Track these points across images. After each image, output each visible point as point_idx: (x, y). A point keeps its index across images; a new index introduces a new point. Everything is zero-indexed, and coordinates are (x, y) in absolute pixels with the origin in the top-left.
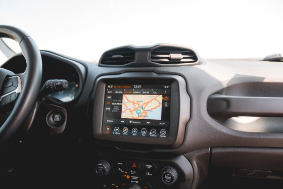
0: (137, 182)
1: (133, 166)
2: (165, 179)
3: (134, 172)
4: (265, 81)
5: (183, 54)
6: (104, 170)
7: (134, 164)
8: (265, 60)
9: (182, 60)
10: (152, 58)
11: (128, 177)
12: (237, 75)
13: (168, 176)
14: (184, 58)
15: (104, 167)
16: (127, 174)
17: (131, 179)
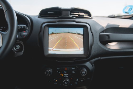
0: (67, 77)
1: (65, 69)
2: (82, 73)
3: (66, 72)
4: (120, 27)
5: (85, 13)
6: (50, 73)
7: (66, 68)
8: (108, 17)
9: (84, 16)
10: (71, 14)
11: (62, 75)
12: (108, 24)
13: (84, 72)
14: (85, 15)
15: (50, 72)
16: (62, 74)
17: (64, 75)
